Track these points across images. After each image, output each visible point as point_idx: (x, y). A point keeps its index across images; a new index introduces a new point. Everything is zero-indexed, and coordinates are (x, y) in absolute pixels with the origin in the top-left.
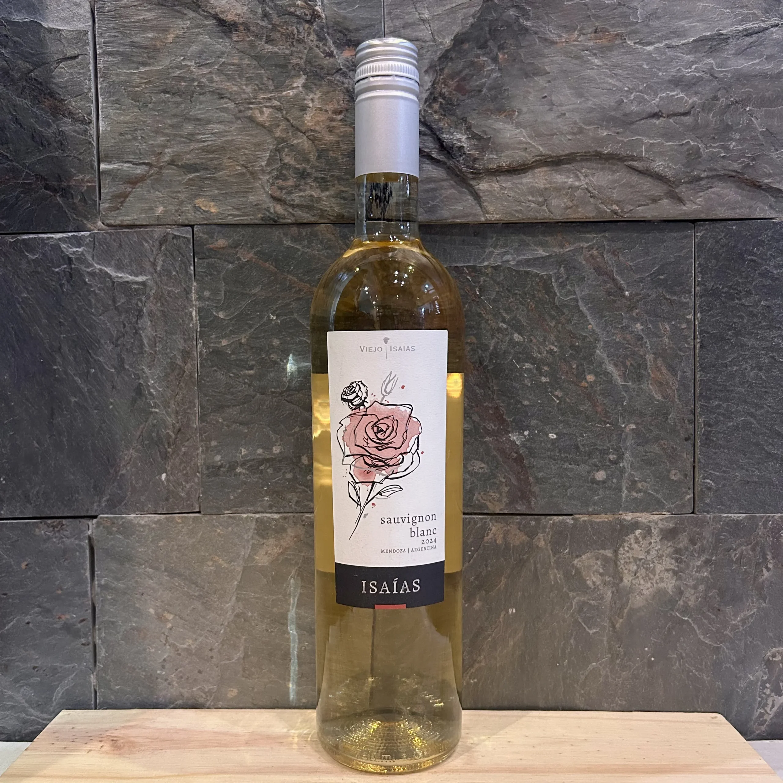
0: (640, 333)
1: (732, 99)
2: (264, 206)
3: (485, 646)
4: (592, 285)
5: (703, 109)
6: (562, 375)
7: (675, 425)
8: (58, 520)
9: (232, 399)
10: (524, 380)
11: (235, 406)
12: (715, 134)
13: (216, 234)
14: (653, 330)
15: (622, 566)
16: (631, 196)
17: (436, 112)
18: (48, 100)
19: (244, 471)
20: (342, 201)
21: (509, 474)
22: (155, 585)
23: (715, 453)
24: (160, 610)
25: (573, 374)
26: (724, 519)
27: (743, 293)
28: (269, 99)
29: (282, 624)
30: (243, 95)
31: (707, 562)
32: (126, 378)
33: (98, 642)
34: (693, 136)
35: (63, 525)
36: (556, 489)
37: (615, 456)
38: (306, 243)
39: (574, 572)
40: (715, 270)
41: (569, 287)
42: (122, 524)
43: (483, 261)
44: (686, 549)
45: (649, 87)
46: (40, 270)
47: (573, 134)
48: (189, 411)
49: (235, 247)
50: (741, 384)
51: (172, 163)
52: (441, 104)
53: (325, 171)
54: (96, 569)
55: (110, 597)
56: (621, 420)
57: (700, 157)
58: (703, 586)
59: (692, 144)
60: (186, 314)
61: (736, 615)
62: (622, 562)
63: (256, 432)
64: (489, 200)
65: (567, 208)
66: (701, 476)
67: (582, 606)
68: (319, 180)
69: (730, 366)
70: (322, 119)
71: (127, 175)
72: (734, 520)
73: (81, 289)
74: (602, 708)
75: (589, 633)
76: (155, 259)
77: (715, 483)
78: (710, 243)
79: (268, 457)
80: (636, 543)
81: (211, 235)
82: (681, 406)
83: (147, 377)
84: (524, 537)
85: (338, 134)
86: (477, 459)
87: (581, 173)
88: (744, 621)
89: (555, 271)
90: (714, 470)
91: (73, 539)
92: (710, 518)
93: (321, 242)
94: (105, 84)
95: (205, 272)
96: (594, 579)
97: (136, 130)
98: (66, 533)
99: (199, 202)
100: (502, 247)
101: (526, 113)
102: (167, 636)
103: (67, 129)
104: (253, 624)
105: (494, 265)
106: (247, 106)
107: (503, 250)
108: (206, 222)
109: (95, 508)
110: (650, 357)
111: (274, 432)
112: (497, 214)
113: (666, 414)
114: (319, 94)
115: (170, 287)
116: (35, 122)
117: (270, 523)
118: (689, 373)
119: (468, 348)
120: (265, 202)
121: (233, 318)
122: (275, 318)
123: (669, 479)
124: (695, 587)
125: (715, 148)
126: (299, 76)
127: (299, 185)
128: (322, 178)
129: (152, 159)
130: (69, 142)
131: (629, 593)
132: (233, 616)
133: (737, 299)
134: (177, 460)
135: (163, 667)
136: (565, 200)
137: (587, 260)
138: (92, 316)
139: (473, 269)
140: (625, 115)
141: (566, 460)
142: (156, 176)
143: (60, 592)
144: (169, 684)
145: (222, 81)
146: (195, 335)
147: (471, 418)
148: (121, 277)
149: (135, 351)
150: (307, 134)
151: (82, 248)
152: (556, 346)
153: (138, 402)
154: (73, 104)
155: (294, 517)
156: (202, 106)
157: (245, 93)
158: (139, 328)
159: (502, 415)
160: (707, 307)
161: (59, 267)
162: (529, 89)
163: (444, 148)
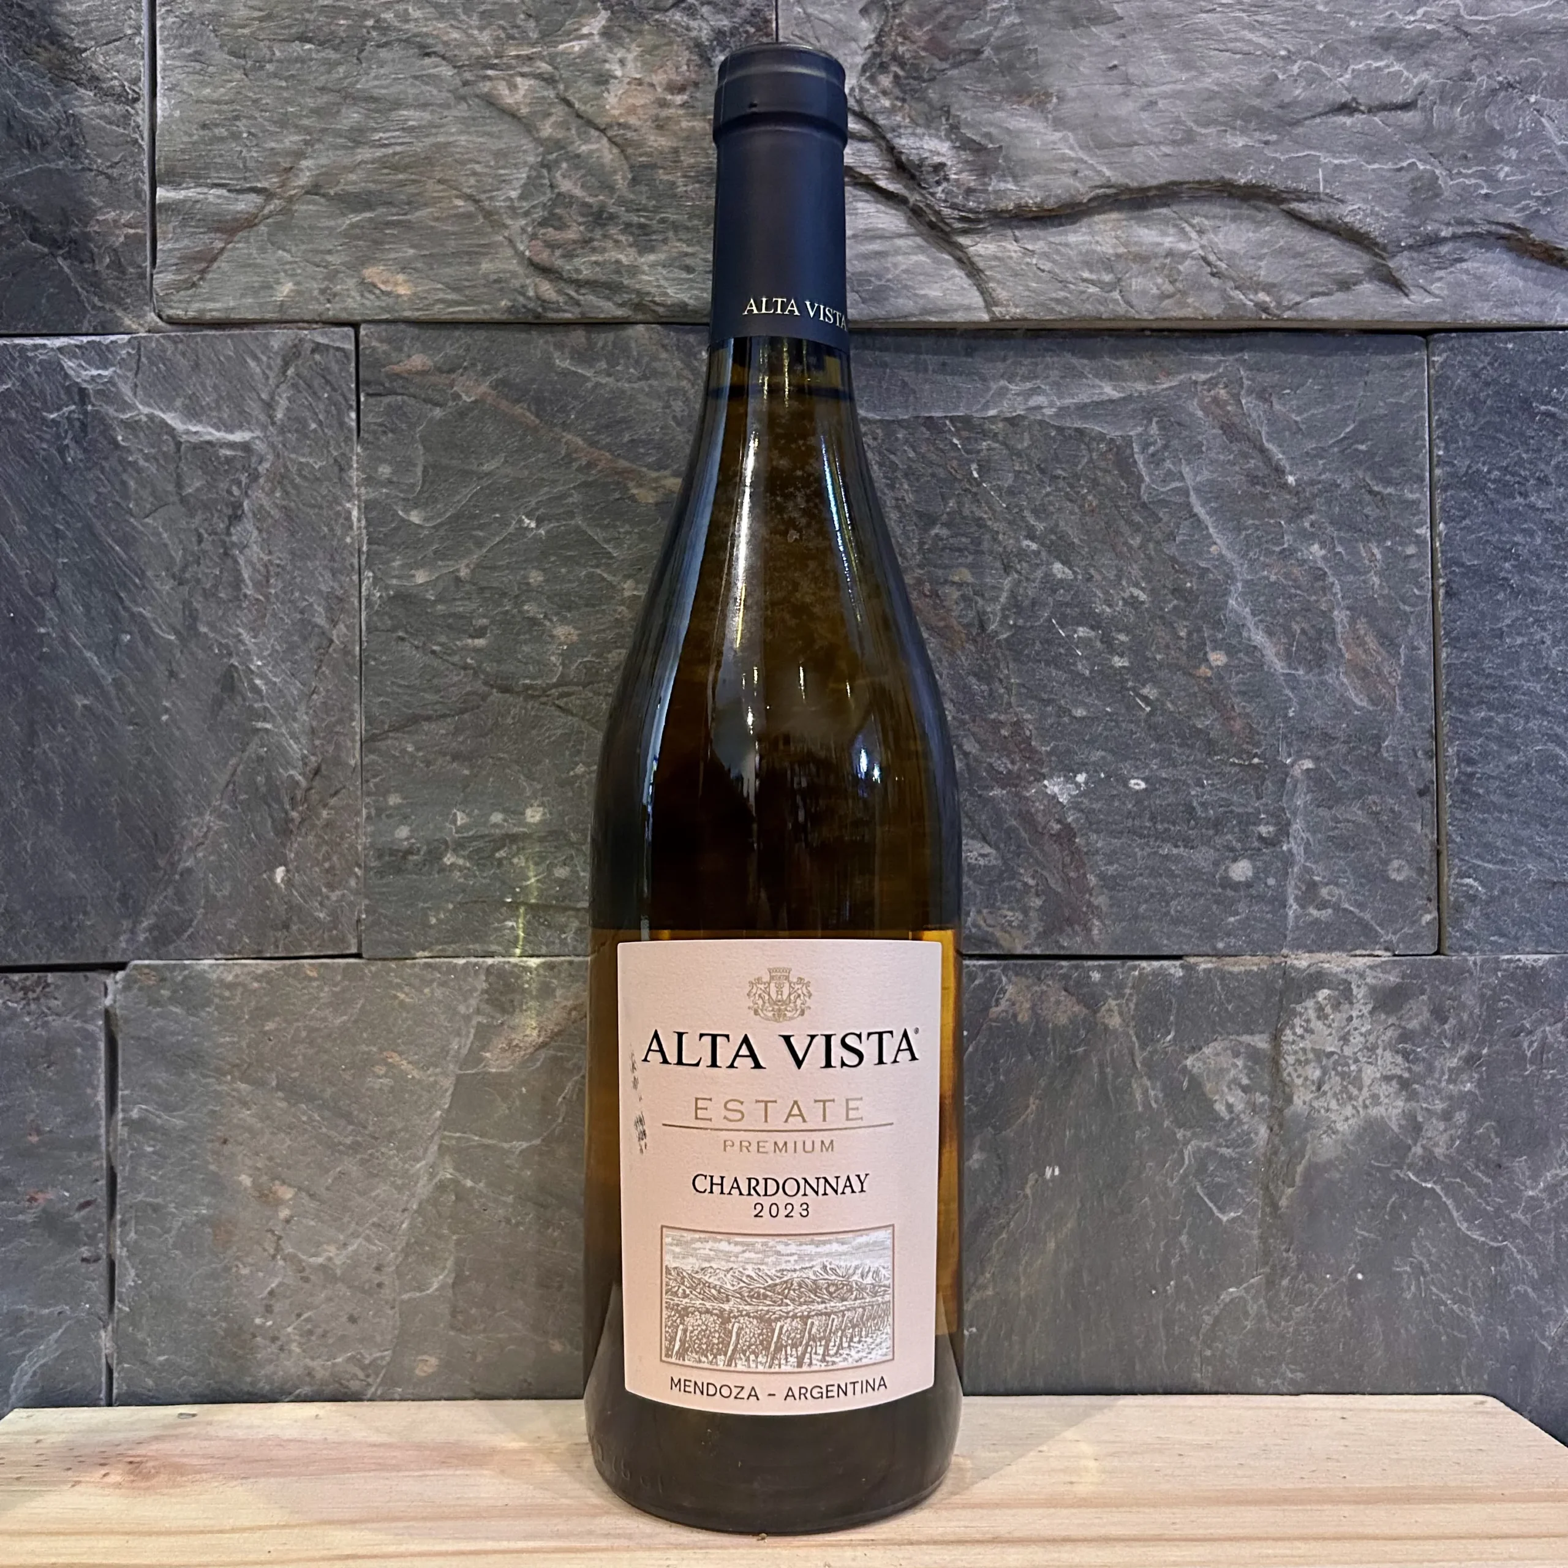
0: (1320, 564)
1: (1500, 79)
2: (516, 283)
3: (994, 1251)
4: (1217, 461)
5: (1441, 98)
6: (1158, 651)
7: (1397, 763)
8: (36, 975)
9: (437, 703)
10: (1074, 664)
11: (444, 716)
12: (1469, 149)
13: (407, 342)
14: (1346, 558)
15: (1290, 1069)
16: (1296, 276)
17: (885, 93)
18: (45, 48)
19: (461, 862)
20: (684, 275)
21: (1044, 868)
22: (254, 1120)
23: (1484, 821)
24: (265, 1178)
25: (1180, 649)
26: (1504, 965)
27: (1532, 482)
28: (530, 58)
29: (542, 1206)
30: (472, 49)
31: (1471, 1060)
32: (201, 655)
33: (120, 1252)
34: (1423, 151)
35: (48, 985)
36: (1146, 901)
37: (1271, 829)
38: (603, 365)
39: (1185, 1084)
40: (1472, 434)
41: (1168, 464)
42: (183, 981)
43: (986, 406)
44: (1426, 1031)
45: (1330, 50)
46: (13, 414)
47: (1174, 143)
48: (338, 728)
49: (451, 371)
50: (1533, 674)
51: (314, 189)
52: (896, 76)
53: (645, 210)
54: (120, 1084)
55: (150, 1149)
56: (1283, 748)
57: (1437, 195)
58: (1464, 1114)
59: (1421, 167)
60: (338, 514)
61: (1535, 1177)
62: (1291, 1059)
63: (489, 775)
64: (999, 276)
65: (1164, 296)
66: (1455, 871)
67: (1202, 1160)
68: (634, 230)
69: (1509, 635)
70: (642, 102)
71: (215, 214)
72: (1525, 967)
73: (106, 458)
74: (1251, 1390)
75: (1220, 1221)
76: (272, 398)
77: (1483, 886)
78: (1461, 377)
79: (515, 830)
80: (1319, 1018)
81: (396, 344)
82: (1407, 722)
83: (248, 652)
84: (1076, 1009)
85: (675, 134)
86: (973, 837)
87: (1193, 226)
88: (1553, 1190)
89: (1140, 429)
90: (1483, 859)
91: (68, 1019)
92: (1475, 963)
93: (637, 362)
94: (171, 20)
95: (381, 425)
96: (1231, 1100)
97: (237, 118)
98: (54, 1003)
100: (1025, 379)
101: (1074, 100)
102: (280, 1238)
103: (84, 111)
104: (476, 1207)
105: (1008, 415)
106: (481, 73)
107: (1029, 385)
108: (384, 317)
109: (123, 945)
110: (1340, 616)
111: (530, 777)
112: (1017, 306)
113: (1377, 736)
114: (636, 50)
115: (303, 455)
116: (16, 95)
117: (518, 977)
118: (1424, 651)
119: (956, 595)
120: (514, 275)
121: (441, 524)
122: (533, 525)
123: (1387, 880)
124: (1447, 1116)
125: (1469, 177)
126: (594, 12)
127: (591, 240)
128: (642, 226)
129: (269, 182)
130: (88, 138)
131: (1306, 1130)
132: (430, 1187)
133: (1521, 494)
134: (310, 838)
135: (269, 1309)
136: (1160, 281)
137: (1204, 409)
138: (127, 517)
139: (966, 422)
140: (1282, 106)
141: (1163, 837)
142: (280, 218)
143: (34, 1139)
144: (281, 1349)
145: (426, 19)
146: (355, 561)
147: (960, 746)
148: (196, 433)
149: (222, 595)
150: (610, 133)
151: (112, 369)
152: (1142, 589)
153: (226, 708)
154: (99, 59)
155: (571, 963)
156: (382, 71)
157: (478, 45)
158: (234, 544)
159: (1030, 738)
160: (1460, 510)
161: (58, 410)
162: (1080, 51)
163: (902, 167)
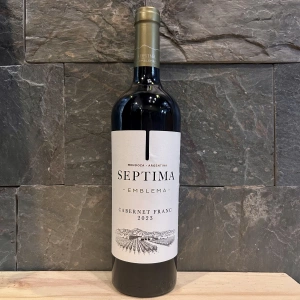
0: (252, 109)
1: (288, 13)
3: (186, 243)
4: (231, 89)
5: (276, 17)
6: (219, 127)
7: (267, 149)
8: (3, 188)
9: (79, 136)
10: (203, 129)
11: (80, 139)
12: (282, 27)
13: (74, 66)
14: (257, 108)
15: (245, 209)
16: (247, 53)
17: (166, 17)
19: (83, 167)
20: (127, 53)
21: (197, 169)
22: (44, 216)
23: (284, 160)
24: (46, 227)
25: (224, 126)
26: (288, 188)
27: (294, 93)
28: (97, 11)
29: (99, 233)
30: (86, 9)
31: (281, 207)
32: (34, 127)
33: (18, 241)
34: (273, 28)
35: (5, 190)
37: (241, 161)
38: (111, 71)
39: (224, 211)
41: (222, 90)
42: (30, 190)
43: (186, 78)
44: (272, 201)
45: (254, 8)
47: (223, 26)
48: (60, 141)
49: (82, 72)
50: (294, 131)
51: (56, 37)
52: (169, 14)
54: (19, 209)
55: (24, 222)
56: (244, 145)
57: (275, 37)
58: (279, 217)
59: (272, 31)
60: (60, 99)
61: (293, 230)
63: (89, 150)
64: (189, 53)
65: (221, 57)
66: (278, 170)
67: (228, 225)
68: (117, 44)
69: (289, 123)
70: (119, 19)
71: (37, 42)
72: (292, 189)
73: (16, 89)
75: (231, 238)
77: (283, 173)
78: (280, 73)
79: (94, 161)
80: (251, 198)
81: (71, 67)
82: (269, 140)
83: (43, 126)
84: (203, 196)
85: (125, 26)
86: (183, 163)
87: (227, 43)
88: (297, 233)
89: (216, 83)
90: (283, 167)
91: (9, 196)
93: (118, 70)
94: (29, 4)
95: (69, 82)
96: (233, 214)
97: (41, 23)
98: (6, 193)
99: (67, 53)
100: (194, 73)
101: (203, 18)
102: (49, 239)
103: (12, 22)
105: (190, 80)
106: (88, 14)
108: (69, 61)
109: (19, 182)
110: (255, 119)
111: (97, 150)
112: (192, 59)
113: (263, 143)
114: (118, 9)
115: (54, 88)
117: (94, 189)
118: (272, 126)
120: (94, 53)
121: (80, 102)
122: (97, 102)
123: (264, 171)
124: (276, 218)
125: (282, 33)
126: (110, 2)
127: (109, 46)
129: (47, 35)
130: (13, 27)
131: (248, 220)
132: (77, 230)
133: (292, 95)
134: (55, 162)
135: (47, 252)
136: (220, 54)
137: (229, 79)
138: (20, 100)
139: (182, 81)
140: (245, 19)
141: (220, 163)
142: (49, 42)
143: (2, 219)
144: (49, 260)
145: (77, 4)
148: (33, 84)
149: (38, 115)
150: (113, 26)
151: (17, 72)
152: (216, 114)
153: (39, 137)
154: (15, 12)
156: (69, 14)
158: (40, 106)
159: (194, 144)
160: (279, 99)
161: (7, 79)
162: (205, 9)
163: (170, 32)
